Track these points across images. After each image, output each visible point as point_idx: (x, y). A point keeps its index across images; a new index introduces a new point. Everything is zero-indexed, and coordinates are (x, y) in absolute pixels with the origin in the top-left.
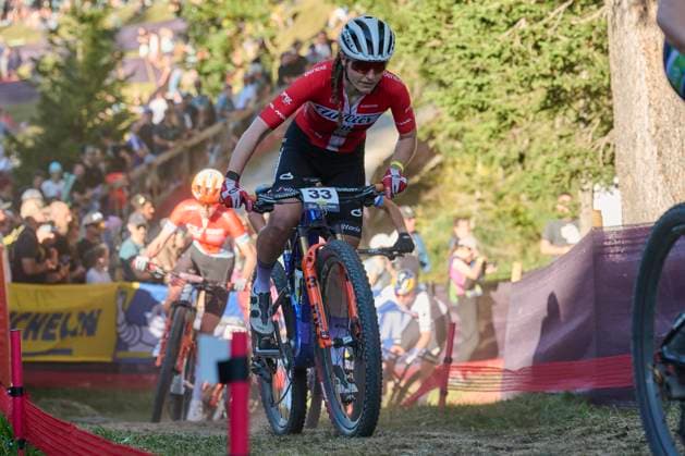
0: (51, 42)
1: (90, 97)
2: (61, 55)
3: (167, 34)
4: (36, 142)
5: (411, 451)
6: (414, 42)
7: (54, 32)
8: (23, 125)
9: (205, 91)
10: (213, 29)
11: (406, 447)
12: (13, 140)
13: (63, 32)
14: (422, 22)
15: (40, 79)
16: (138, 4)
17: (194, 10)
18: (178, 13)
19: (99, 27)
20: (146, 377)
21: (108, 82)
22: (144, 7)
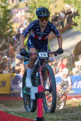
1: (4, 27)
3: (23, 11)
16: (16, 3)
17: (30, 5)
18: (26, 6)
19: (6, 9)
20: (18, 97)
21: (9, 23)
22: (18, 4)
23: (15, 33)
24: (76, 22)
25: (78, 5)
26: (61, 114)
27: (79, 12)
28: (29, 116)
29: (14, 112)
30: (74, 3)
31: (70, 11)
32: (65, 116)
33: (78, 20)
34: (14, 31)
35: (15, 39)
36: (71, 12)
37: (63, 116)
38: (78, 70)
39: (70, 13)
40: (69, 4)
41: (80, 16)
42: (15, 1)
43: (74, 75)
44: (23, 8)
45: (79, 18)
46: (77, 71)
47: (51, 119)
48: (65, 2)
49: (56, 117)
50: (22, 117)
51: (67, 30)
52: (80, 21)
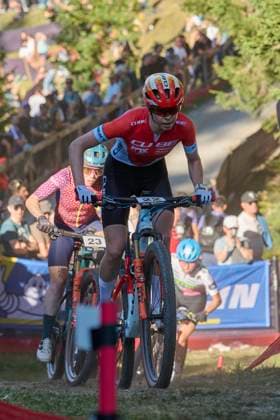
3: (41, 37)
5: (257, 409)
6: (261, 46)
10: (83, 34)
14: (269, 27)
16: (17, 11)
17: (67, 16)
18: (53, 19)
20: (23, 341)
22: (22, 13)
23: (15, 114)
24: (225, 77)
25: (233, 18)
27: (236, 42)
28: (66, 407)
29: (11, 394)
30: (222, 11)
32: (189, 406)
33: (232, 71)
35: (16, 137)
37: (182, 406)
38: (235, 247)
40: (201, 15)
41: (240, 56)
42: (13, 4)
43: (220, 263)
44: (41, 29)
45: (237, 64)
46: (231, 249)
48: (187, 8)
49: (158, 412)
50: (41, 411)
51: (195, 106)
52: (242, 76)
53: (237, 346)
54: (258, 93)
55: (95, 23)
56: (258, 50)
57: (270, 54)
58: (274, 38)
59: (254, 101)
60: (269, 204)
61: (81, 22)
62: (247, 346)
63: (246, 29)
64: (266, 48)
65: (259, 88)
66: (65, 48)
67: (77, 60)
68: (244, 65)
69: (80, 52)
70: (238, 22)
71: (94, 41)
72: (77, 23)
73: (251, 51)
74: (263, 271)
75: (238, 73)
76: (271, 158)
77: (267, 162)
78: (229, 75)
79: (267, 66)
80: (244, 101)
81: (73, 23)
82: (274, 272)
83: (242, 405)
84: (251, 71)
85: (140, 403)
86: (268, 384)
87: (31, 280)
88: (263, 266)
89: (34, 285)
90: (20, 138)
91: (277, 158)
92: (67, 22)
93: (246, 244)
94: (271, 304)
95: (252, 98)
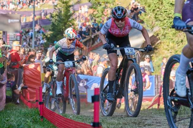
0: (55, 9)
1: (65, 24)
2: (58, 12)
3: (86, 7)
4: (51, 36)
5: (148, 121)
6: (152, 10)
7: (56, 6)
8: (48, 31)
9: (97, 22)
10: (99, 5)
11: (146, 120)
12: (44, 35)
13: (58, 6)
14: (155, 4)
15: (52, 19)
18: (89, 1)
19: (68, 5)
21: (70, 19)
24: (142, 19)
26: (122, 118)
27: (145, 8)
28: (89, 120)
29: (72, 115)
31: (136, 7)
32: (126, 120)
33: (144, 17)
34: (76, 28)
36: (138, 8)
37: (124, 120)
39: (136, 9)
41: (146, 12)
44: (86, 4)
45: (146, 15)
47: (111, 124)
49: (117, 122)
52: (147, 18)
53: (145, 101)
54: (152, 24)
55: (103, 2)
56: (151, 11)
57: (155, 12)
58: (156, 7)
59: (151, 26)
60: (155, 58)
61: (98, 2)
62: (148, 102)
63: (148, 4)
64: (154, 10)
65: (152, 22)
66: (93, 10)
67: (97, 14)
68: (148, 15)
69: (98, 11)
70: (146, 2)
71: (102, 8)
72: (97, 2)
73: (149, 11)
74: (153, 79)
75: (146, 18)
76: (156, 44)
77: (155, 45)
78: (143, 18)
79: (155, 15)
80: (148, 26)
81: (95, 2)
82: (156, 79)
83: (143, 120)
84: (150, 17)
85: (111, 119)
86: (153, 113)
87: (81, 81)
88: (153, 77)
89: (82, 82)
90: (79, 37)
91: (158, 44)
92: (94, 2)
93: (147, 70)
94: (155, 89)
95: (150, 25)
